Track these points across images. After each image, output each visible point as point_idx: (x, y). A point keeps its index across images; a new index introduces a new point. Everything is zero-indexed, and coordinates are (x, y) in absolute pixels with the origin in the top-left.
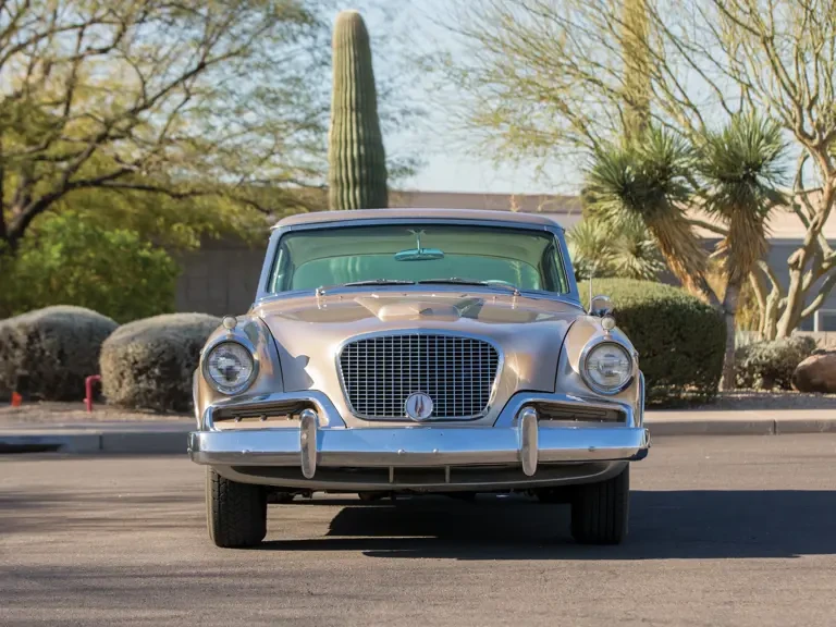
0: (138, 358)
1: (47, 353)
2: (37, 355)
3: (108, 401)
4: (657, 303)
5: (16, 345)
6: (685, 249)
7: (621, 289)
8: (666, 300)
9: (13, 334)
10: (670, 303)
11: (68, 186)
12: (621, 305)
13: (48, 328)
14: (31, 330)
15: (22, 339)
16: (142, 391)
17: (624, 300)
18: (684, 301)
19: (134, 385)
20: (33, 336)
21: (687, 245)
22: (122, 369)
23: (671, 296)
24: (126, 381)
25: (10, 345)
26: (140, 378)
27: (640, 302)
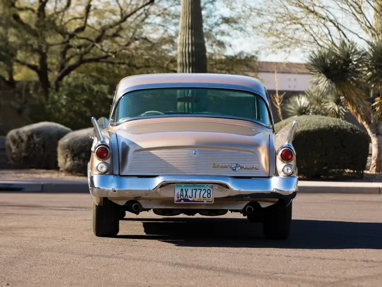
0: (74, 148)
1: (37, 145)
2: (32, 146)
3: (61, 169)
4: (331, 128)
5: (22, 141)
6: (357, 101)
7: (314, 120)
8: (335, 126)
9: (21, 135)
10: (337, 128)
11: (82, 61)
12: (312, 128)
13: (38, 132)
14: (29, 133)
15: (25, 138)
16: (76, 164)
17: (314, 126)
18: (345, 127)
19: (72, 162)
20: (30, 136)
21: (358, 99)
22: (67, 153)
23: (338, 124)
24: (68, 159)
25: (19, 141)
26: (75, 158)
27: (322, 127)
